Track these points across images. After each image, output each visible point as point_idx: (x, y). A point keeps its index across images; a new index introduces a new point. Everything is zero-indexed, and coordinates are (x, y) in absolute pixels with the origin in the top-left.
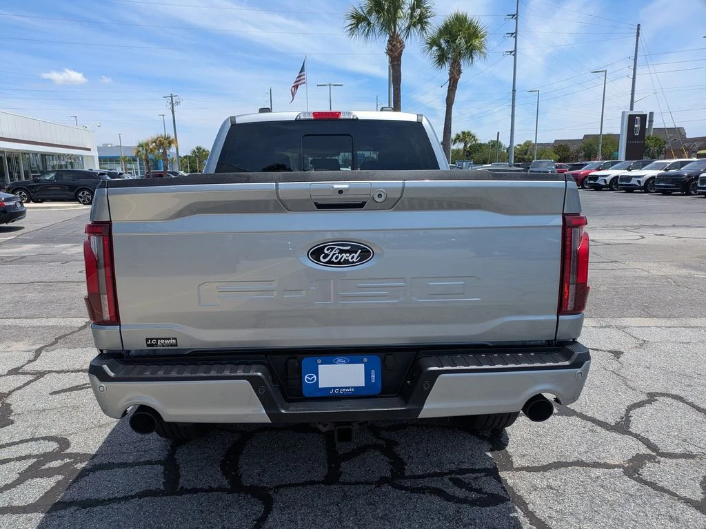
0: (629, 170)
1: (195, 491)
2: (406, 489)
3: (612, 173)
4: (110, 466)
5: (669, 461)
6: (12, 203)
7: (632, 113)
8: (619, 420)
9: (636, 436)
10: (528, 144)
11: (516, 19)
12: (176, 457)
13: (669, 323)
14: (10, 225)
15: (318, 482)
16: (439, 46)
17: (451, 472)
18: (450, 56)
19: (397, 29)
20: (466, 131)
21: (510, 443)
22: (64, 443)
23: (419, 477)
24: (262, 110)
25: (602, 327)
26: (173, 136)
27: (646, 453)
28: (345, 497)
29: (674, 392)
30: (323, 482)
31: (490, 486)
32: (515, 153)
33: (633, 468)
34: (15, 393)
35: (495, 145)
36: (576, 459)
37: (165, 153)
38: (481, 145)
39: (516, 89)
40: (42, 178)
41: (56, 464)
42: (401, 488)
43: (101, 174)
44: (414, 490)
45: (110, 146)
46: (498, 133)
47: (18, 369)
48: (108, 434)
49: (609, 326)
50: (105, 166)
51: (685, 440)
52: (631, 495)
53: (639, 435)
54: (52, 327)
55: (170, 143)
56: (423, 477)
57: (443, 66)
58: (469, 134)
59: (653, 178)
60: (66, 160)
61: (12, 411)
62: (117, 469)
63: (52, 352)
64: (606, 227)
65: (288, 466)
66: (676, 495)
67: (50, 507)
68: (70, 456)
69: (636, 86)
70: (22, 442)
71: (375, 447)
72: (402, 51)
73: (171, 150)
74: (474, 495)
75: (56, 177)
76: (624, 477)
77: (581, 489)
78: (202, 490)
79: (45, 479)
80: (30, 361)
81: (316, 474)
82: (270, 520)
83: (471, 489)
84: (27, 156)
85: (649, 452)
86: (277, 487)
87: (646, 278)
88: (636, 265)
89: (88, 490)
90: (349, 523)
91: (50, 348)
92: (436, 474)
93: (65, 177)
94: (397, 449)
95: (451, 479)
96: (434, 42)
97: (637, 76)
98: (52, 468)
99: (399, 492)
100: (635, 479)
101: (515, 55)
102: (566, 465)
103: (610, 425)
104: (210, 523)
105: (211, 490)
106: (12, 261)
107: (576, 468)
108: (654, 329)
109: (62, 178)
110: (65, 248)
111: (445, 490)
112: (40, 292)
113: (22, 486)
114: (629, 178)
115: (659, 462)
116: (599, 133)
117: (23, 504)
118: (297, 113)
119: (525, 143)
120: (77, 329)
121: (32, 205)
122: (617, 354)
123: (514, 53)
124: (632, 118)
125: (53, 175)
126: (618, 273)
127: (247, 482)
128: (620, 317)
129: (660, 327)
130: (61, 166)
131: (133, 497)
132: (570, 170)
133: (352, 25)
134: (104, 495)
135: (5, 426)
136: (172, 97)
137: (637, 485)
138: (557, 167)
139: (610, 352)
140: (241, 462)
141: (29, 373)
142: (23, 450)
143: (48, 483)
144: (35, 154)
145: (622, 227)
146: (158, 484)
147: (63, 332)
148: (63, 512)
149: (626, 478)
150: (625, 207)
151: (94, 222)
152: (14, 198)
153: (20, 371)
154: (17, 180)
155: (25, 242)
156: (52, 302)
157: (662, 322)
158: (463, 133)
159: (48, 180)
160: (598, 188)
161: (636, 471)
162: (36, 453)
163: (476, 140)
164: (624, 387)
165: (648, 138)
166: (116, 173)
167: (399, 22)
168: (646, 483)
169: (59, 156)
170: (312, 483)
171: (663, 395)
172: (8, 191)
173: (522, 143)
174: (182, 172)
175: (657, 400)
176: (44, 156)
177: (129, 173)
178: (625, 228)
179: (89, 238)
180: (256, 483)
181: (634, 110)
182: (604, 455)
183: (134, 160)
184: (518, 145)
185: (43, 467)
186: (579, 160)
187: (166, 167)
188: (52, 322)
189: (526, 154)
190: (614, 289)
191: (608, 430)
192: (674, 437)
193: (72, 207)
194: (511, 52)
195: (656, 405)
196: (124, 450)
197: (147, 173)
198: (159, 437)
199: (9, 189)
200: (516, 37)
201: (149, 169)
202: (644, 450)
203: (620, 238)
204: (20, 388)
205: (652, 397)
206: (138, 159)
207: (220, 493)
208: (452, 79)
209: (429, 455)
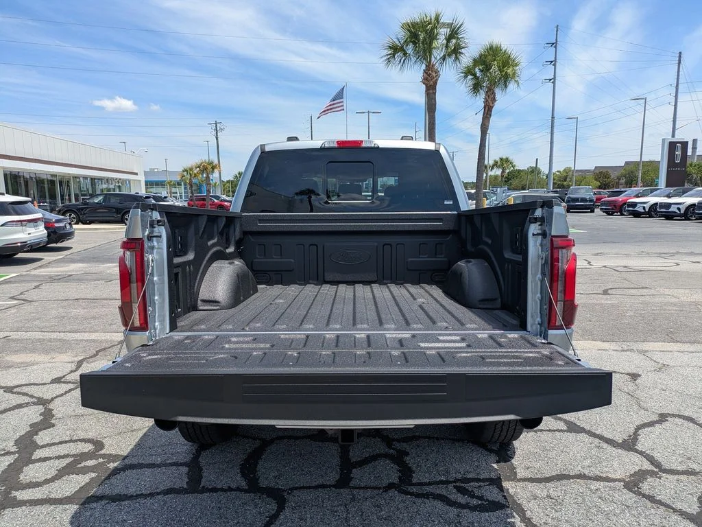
0: (668, 196)
1: (214, 490)
2: (412, 494)
3: (652, 200)
4: (140, 466)
5: (670, 477)
6: (61, 225)
7: (674, 140)
8: (626, 438)
9: (641, 453)
10: (567, 170)
11: (555, 47)
12: (200, 459)
13: (692, 348)
14: (59, 245)
15: (330, 486)
16: (474, 75)
17: (456, 481)
18: (484, 85)
19: (433, 59)
20: (504, 157)
21: (516, 456)
22: (99, 445)
23: (425, 484)
24: (290, 139)
25: (623, 351)
26: (216, 162)
27: (649, 469)
28: (353, 499)
29: (686, 414)
30: (334, 486)
31: (492, 494)
32: (554, 179)
33: (633, 483)
34: (56, 400)
35: (534, 171)
36: (579, 472)
37: (208, 177)
38: (519, 171)
39: (555, 116)
40: (91, 201)
41: (91, 463)
42: (407, 493)
43: (147, 197)
44: (418, 496)
45: (156, 170)
46: (537, 159)
47: (61, 378)
48: (139, 438)
49: (631, 350)
50: (151, 190)
51: (689, 459)
52: (628, 507)
53: (644, 452)
54: (94, 341)
55: (213, 168)
56: (429, 484)
57: (478, 95)
58: (507, 160)
59: (693, 205)
60: (114, 184)
61: (53, 416)
62: (146, 469)
63: (93, 364)
64: (640, 254)
65: (303, 470)
66: (673, 508)
67: (83, 500)
68: (103, 456)
69: (678, 113)
70: (61, 443)
71: (386, 456)
72: (437, 80)
73: (214, 175)
74: (475, 502)
75: (104, 200)
76: (623, 490)
77: (580, 500)
78: (222, 490)
79: (80, 476)
80: (72, 372)
81: (328, 478)
82: (282, 517)
83: (473, 496)
84: (78, 180)
85: (652, 468)
86: (292, 489)
87: (675, 305)
88: (667, 292)
89: (119, 486)
90: (355, 522)
91: (91, 360)
92: (442, 482)
93: (113, 200)
94: (407, 459)
95: (455, 487)
96: (469, 72)
97: (678, 104)
98: (88, 466)
99: (405, 497)
100: (634, 492)
101: (554, 83)
102: (568, 477)
103: (617, 442)
104: (226, 518)
105: (230, 489)
106: (60, 279)
107: (578, 480)
108: (676, 354)
109: (110, 201)
110: (109, 268)
111: (449, 496)
112: (84, 308)
113: (60, 481)
114: (669, 205)
115: (660, 478)
116: (639, 160)
117: (60, 496)
118: (322, 142)
119: (565, 170)
120: (117, 343)
121: (81, 226)
122: (635, 376)
123: (553, 80)
124: (672, 146)
125: (102, 198)
126: (648, 299)
127: (263, 483)
128: (643, 342)
129: (682, 352)
130: (109, 190)
131: (158, 494)
132: (608, 197)
133: (388, 55)
134: (132, 491)
135: (47, 428)
136: (216, 124)
137: (634, 498)
138: (595, 194)
139: (628, 374)
140: (259, 466)
141: (70, 382)
142: (62, 449)
143: (83, 479)
144: (85, 178)
145: (657, 253)
146: (183, 483)
147: (104, 345)
148: (94, 505)
149: (625, 491)
150: (663, 234)
151: (129, 239)
152: (63, 219)
153: (63, 380)
154: (67, 203)
155: (73, 261)
156: (95, 318)
157: (686, 347)
158: (501, 159)
159: (97, 203)
160: (637, 215)
161: (636, 485)
162: (73, 452)
163: (513, 167)
164: (636, 407)
165: (691, 165)
166: (160, 197)
167: (435, 52)
168: (644, 496)
169: (108, 180)
170: (324, 486)
171: (674, 416)
172: (59, 213)
173: (562, 170)
174: (224, 196)
175: (667, 420)
176: (93, 179)
177: (174, 197)
178: (660, 255)
179: (124, 254)
180: (272, 484)
181: (676, 137)
182: (607, 469)
183: (179, 184)
184: (558, 172)
185: (79, 466)
186: (620, 186)
187: (208, 191)
188: (94, 336)
189: (565, 180)
190: (641, 314)
191: (614, 447)
192: (679, 455)
193: (119, 228)
194: (551, 80)
195: (666, 425)
196: (153, 452)
197: (191, 197)
198: (186, 442)
199: (59, 211)
200: (555, 65)
201: (192, 193)
202: (647, 466)
203: (653, 265)
204: (62, 395)
205: (663, 418)
206: (183, 184)
207: (238, 493)
208: (487, 107)
209: (437, 465)
